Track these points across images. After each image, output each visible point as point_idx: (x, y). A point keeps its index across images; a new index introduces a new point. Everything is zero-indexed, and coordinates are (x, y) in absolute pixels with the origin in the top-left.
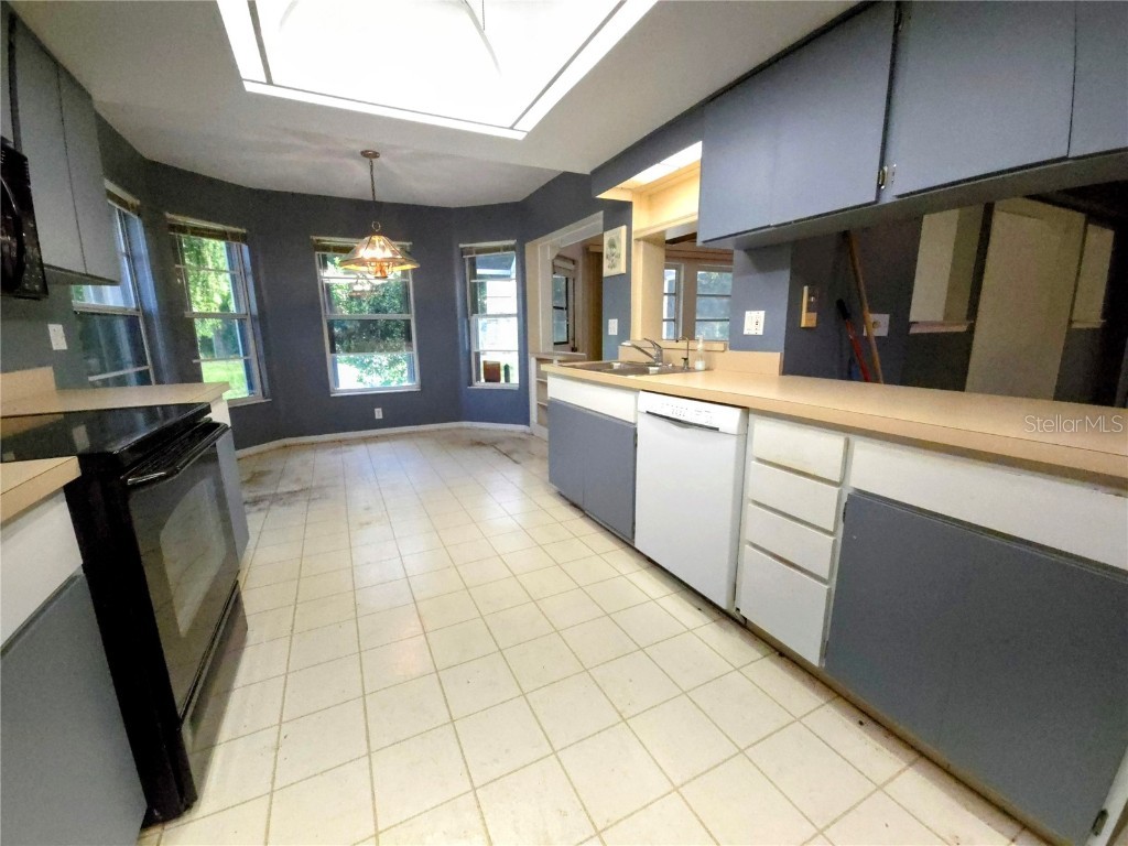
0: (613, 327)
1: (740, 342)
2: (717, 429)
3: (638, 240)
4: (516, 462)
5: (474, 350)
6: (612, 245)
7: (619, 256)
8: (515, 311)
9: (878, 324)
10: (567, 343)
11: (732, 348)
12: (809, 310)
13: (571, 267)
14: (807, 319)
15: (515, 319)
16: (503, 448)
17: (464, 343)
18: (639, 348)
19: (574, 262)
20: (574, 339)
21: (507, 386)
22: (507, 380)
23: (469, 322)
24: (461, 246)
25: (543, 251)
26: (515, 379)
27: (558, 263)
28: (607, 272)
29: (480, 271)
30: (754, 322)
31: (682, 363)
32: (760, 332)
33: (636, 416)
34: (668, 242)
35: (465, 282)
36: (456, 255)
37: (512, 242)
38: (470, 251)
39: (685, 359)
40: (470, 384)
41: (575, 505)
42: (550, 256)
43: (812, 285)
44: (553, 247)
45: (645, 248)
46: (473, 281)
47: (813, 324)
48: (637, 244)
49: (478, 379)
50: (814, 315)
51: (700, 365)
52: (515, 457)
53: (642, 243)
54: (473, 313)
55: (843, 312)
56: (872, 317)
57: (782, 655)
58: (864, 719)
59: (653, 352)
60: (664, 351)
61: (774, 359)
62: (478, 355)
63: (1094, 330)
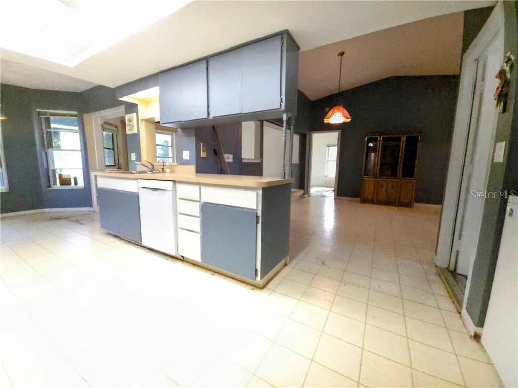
0: (133, 156)
1: (181, 162)
2: (165, 190)
3: (142, 120)
4: (82, 224)
5: (51, 168)
6: (130, 121)
7: (133, 126)
8: (80, 148)
9: (229, 158)
10: (115, 166)
11: (180, 164)
12: (203, 151)
13: (115, 129)
14: (203, 154)
15: (80, 152)
16: (74, 219)
17: (42, 164)
18: (145, 166)
19: (116, 127)
20: (119, 164)
21: (76, 187)
22: (76, 183)
23: (46, 153)
24: (38, 110)
25: (95, 120)
26: (81, 184)
27: (106, 126)
28: (128, 132)
29: (52, 126)
30: (186, 155)
31: (161, 170)
32: (188, 158)
33: (138, 190)
34: (156, 122)
35: (42, 129)
36: (35, 115)
37: (75, 113)
38: (45, 114)
39: (163, 169)
40: (49, 187)
41: (116, 237)
42: (100, 122)
43: (204, 143)
44: (101, 118)
45: (145, 124)
46: (48, 130)
47: (205, 156)
48: (141, 122)
49: (55, 184)
50: (205, 153)
51: (168, 171)
52: (82, 222)
53: (143, 122)
54: (48, 148)
55: (216, 153)
56: (226, 156)
57: (194, 265)
58: (214, 273)
59: (151, 167)
60: (155, 166)
61: (192, 168)
62: (54, 171)
63: (297, 164)
